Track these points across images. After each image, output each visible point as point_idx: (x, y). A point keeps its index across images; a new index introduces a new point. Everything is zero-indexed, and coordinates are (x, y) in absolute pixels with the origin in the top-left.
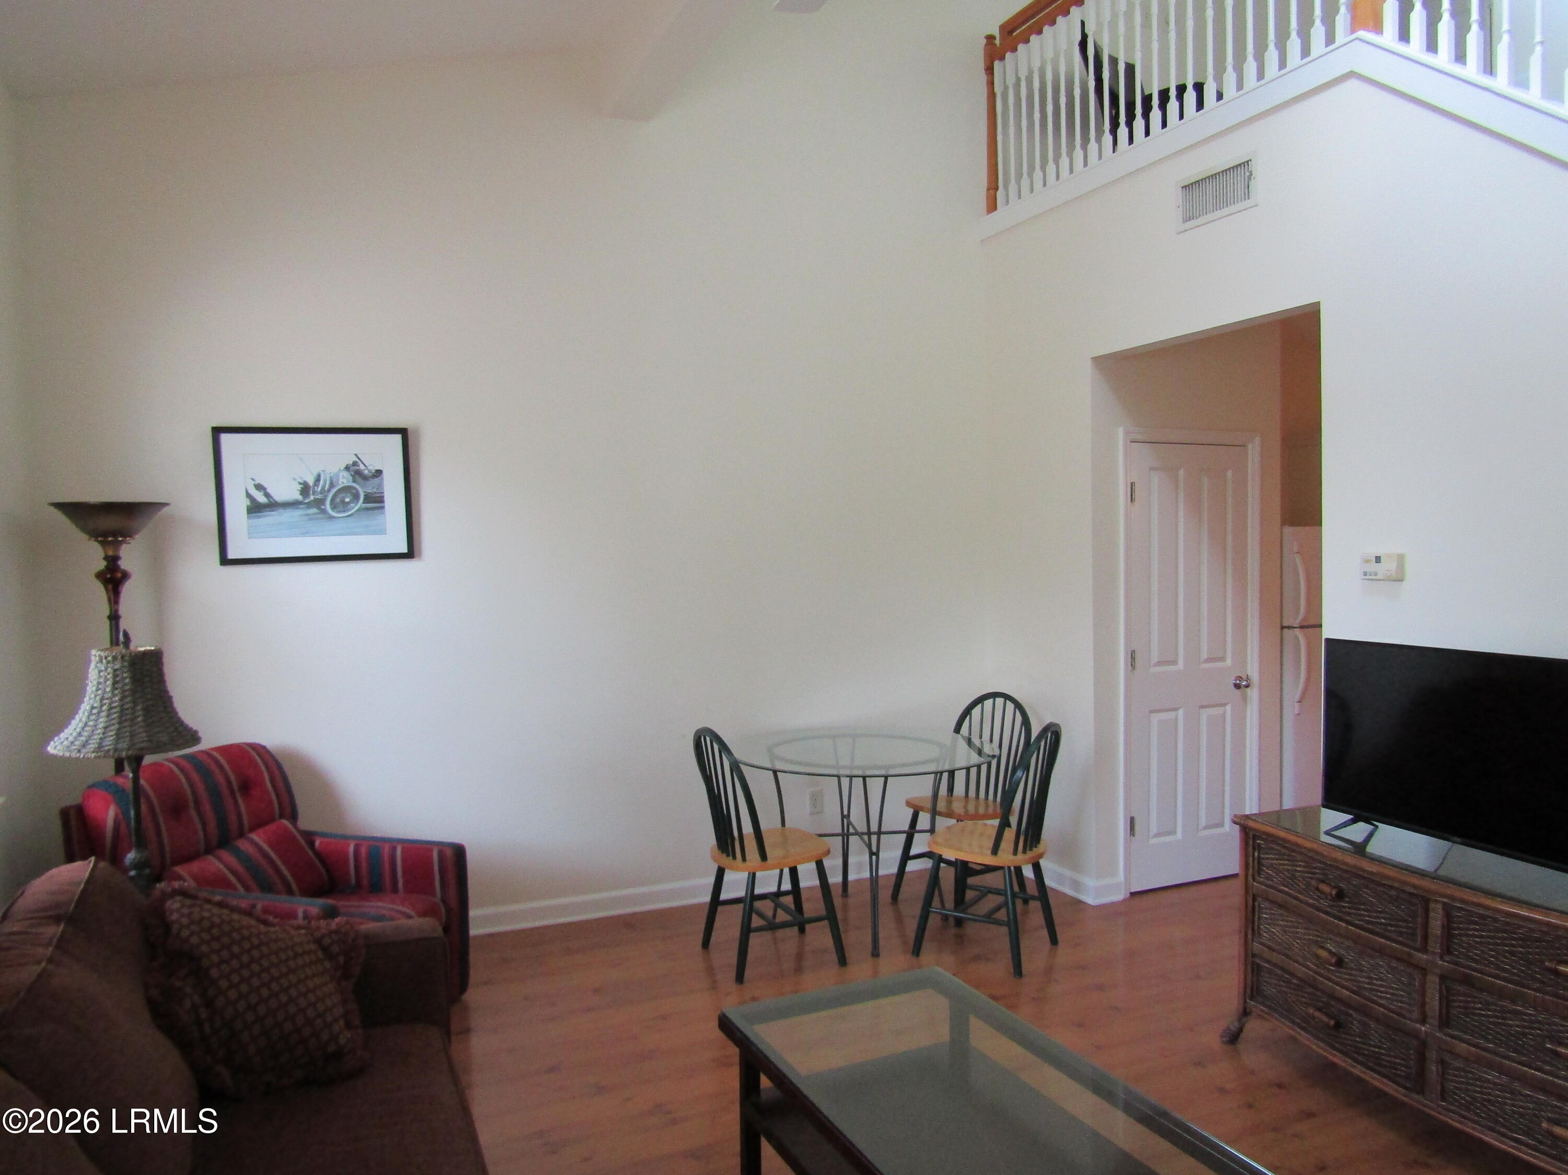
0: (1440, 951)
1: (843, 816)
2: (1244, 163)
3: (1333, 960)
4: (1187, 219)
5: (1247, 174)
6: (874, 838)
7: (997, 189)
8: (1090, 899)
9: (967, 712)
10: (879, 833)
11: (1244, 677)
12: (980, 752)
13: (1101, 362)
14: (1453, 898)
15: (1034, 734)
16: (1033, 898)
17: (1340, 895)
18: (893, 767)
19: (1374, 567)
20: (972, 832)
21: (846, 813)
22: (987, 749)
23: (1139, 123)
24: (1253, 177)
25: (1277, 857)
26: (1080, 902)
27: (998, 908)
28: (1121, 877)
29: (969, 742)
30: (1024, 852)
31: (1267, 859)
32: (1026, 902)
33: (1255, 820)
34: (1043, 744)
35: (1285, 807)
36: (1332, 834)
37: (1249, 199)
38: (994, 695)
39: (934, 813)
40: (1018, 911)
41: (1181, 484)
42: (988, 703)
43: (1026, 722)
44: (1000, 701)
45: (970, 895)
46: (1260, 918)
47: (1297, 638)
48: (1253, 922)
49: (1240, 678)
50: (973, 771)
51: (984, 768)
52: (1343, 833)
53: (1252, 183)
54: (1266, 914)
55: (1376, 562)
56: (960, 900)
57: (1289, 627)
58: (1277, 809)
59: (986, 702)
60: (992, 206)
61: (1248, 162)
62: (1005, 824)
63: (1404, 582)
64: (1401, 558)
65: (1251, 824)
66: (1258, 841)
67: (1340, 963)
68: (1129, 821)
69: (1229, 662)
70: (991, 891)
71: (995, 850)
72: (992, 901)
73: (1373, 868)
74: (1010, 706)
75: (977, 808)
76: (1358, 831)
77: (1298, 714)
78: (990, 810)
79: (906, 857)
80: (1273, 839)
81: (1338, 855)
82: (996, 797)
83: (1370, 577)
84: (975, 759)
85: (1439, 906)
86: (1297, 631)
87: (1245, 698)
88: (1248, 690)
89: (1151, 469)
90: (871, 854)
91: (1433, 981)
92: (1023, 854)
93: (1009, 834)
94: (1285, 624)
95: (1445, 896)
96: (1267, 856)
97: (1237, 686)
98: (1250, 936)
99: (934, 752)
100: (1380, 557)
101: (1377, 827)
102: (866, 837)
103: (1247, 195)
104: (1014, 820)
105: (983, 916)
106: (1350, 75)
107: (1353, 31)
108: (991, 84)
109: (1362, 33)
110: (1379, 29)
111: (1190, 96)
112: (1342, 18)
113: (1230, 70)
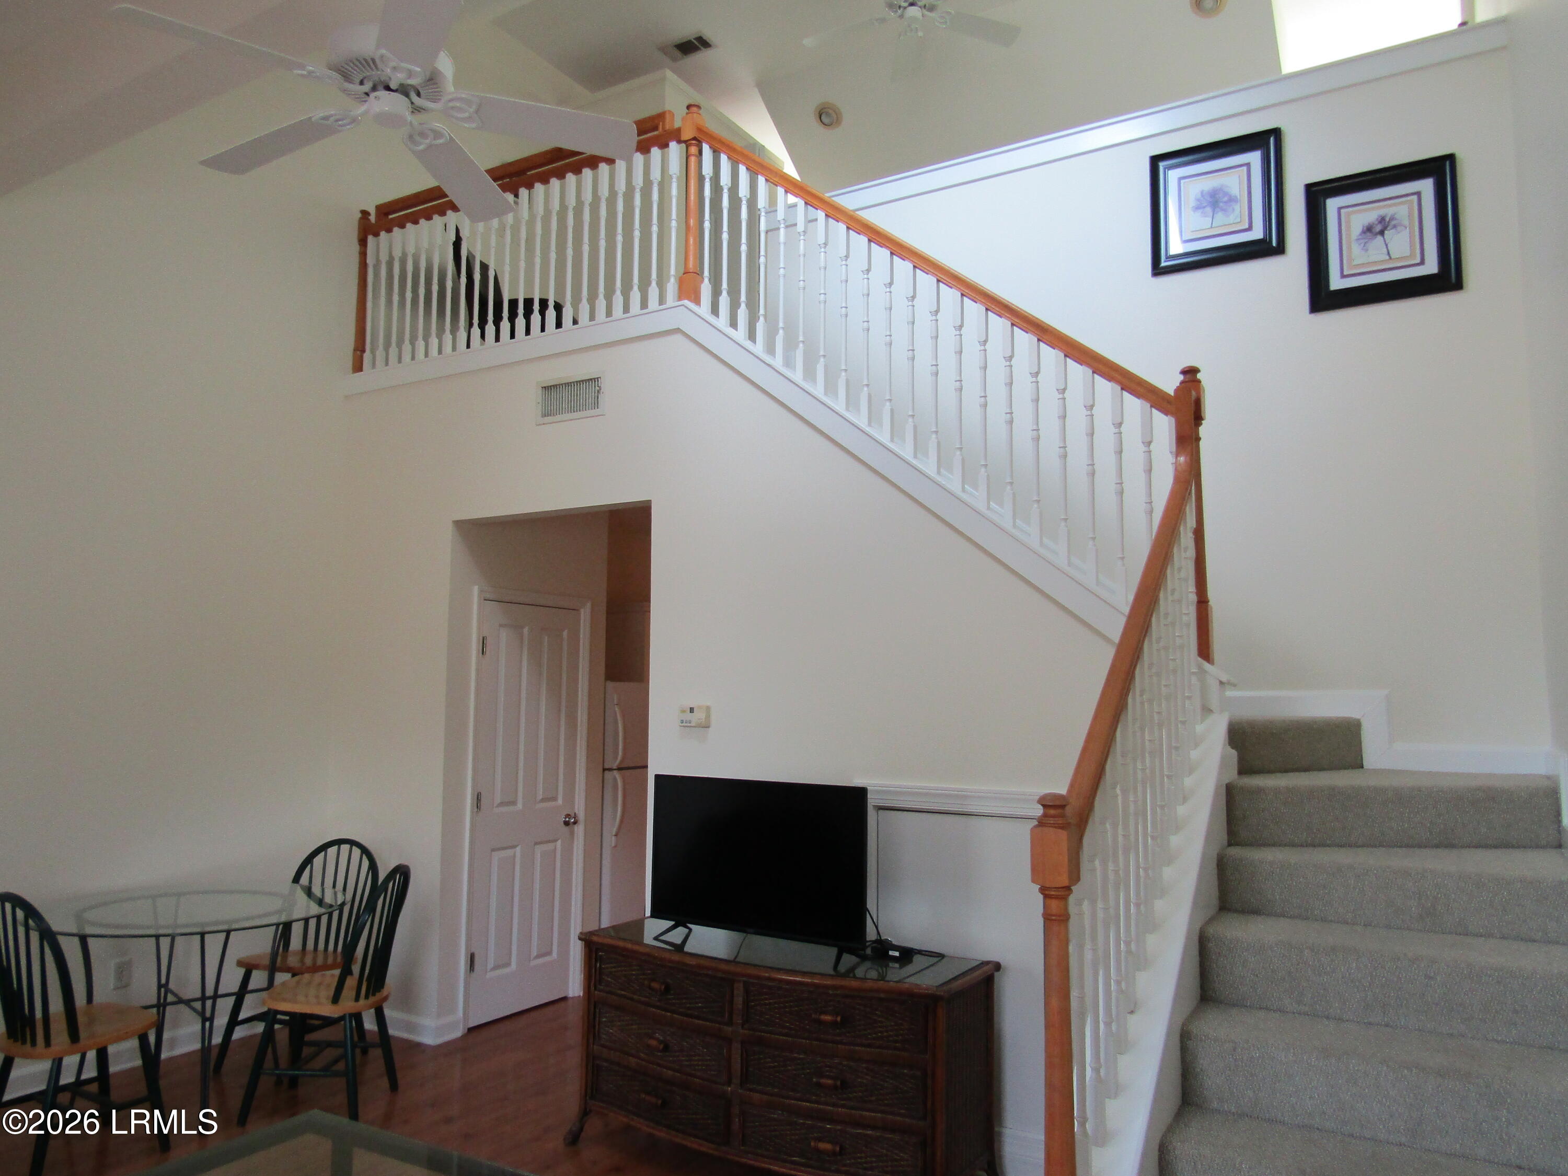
0: (741, 1021)
1: (160, 986)
2: (594, 379)
3: (661, 1047)
4: (546, 414)
5: (597, 388)
6: (209, 1003)
7: (363, 351)
8: (429, 1039)
9: (309, 860)
10: (216, 997)
11: (573, 815)
12: (320, 902)
13: (460, 525)
14: (750, 976)
15: (382, 876)
16: (374, 1046)
17: (668, 989)
18: (237, 921)
19: (689, 716)
20: (309, 984)
21: (163, 981)
22: (328, 899)
23: (505, 325)
24: (601, 391)
25: (615, 965)
26: (419, 1045)
27: (336, 1061)
28: (460, 1013)
29: (309, 892)
30: (367, 997)
31: (607, 968)
32: (365, 1052)
33: (598, 935)
34: (391, 885)
35: (603, 927)
36: (660, 940)
37: (598, 408)
38: (339, 842)
39: (273, 969)
40: (358, 1061)
41: (526, 642)
42: (332, 851)
43: (373, 867)
44: (345, 848)
45: (306, 1051)
46: (600, 1022)
47: (615, 779)
48: (594, 1027)
49: (568, 816)
50: (312, 923)
51: (324, 919)
52: (669, 937)
53: (601, 396)
54: (606, 1017)
55: (690, 712)
56: (296, 1058)
57: (610, 770)
58: (597, 928)
59: (329, 850)
60: (358, 367)
61: (597, 378)
62: (346, 971)
63: (710, 728)
64: (708, 709)
65: (595, 939)
66: (600, 954)
67: (666, 1048)
68: (469, 957)
69: (560, 801)
70: (330, 1044)
71: (336, 999)
72: (329, 1054)
73: (693, 962)
74: (356, 852)
75: (315, 959)
76: (677, 936)
77: (615, 847)
78: (330, 960)
79: (233, 1022)
80: (612, 949)
81: (667, 955)
82: (337, 947)
83: (686, 724)
84: (315, 909)
85: (741, 985)
86: (615, 773)
87: (572, 833)
88: (576, 827)
89: (501, 626)
90: (204, 1020)
91: (736, 1048)
92: (366, 1000)
93: (351, 982)
94: (606, 766)
95: (743, 975)
96: (607, 966)
97: (567, 823)
98: (591, 1041)
99: (277, 904)
100: (693, 708)
101: (690, 930)
102: (198, 1005)
103: (596, 405)
104: (356, 969)
105: (319, 1071)
106: (678, 331)
107: (680, 299)
108: (363, 254)
109: (686, 302)
110: (697, 301)
111: (551, 314)
112: (672, 287)
113: (584, 302)
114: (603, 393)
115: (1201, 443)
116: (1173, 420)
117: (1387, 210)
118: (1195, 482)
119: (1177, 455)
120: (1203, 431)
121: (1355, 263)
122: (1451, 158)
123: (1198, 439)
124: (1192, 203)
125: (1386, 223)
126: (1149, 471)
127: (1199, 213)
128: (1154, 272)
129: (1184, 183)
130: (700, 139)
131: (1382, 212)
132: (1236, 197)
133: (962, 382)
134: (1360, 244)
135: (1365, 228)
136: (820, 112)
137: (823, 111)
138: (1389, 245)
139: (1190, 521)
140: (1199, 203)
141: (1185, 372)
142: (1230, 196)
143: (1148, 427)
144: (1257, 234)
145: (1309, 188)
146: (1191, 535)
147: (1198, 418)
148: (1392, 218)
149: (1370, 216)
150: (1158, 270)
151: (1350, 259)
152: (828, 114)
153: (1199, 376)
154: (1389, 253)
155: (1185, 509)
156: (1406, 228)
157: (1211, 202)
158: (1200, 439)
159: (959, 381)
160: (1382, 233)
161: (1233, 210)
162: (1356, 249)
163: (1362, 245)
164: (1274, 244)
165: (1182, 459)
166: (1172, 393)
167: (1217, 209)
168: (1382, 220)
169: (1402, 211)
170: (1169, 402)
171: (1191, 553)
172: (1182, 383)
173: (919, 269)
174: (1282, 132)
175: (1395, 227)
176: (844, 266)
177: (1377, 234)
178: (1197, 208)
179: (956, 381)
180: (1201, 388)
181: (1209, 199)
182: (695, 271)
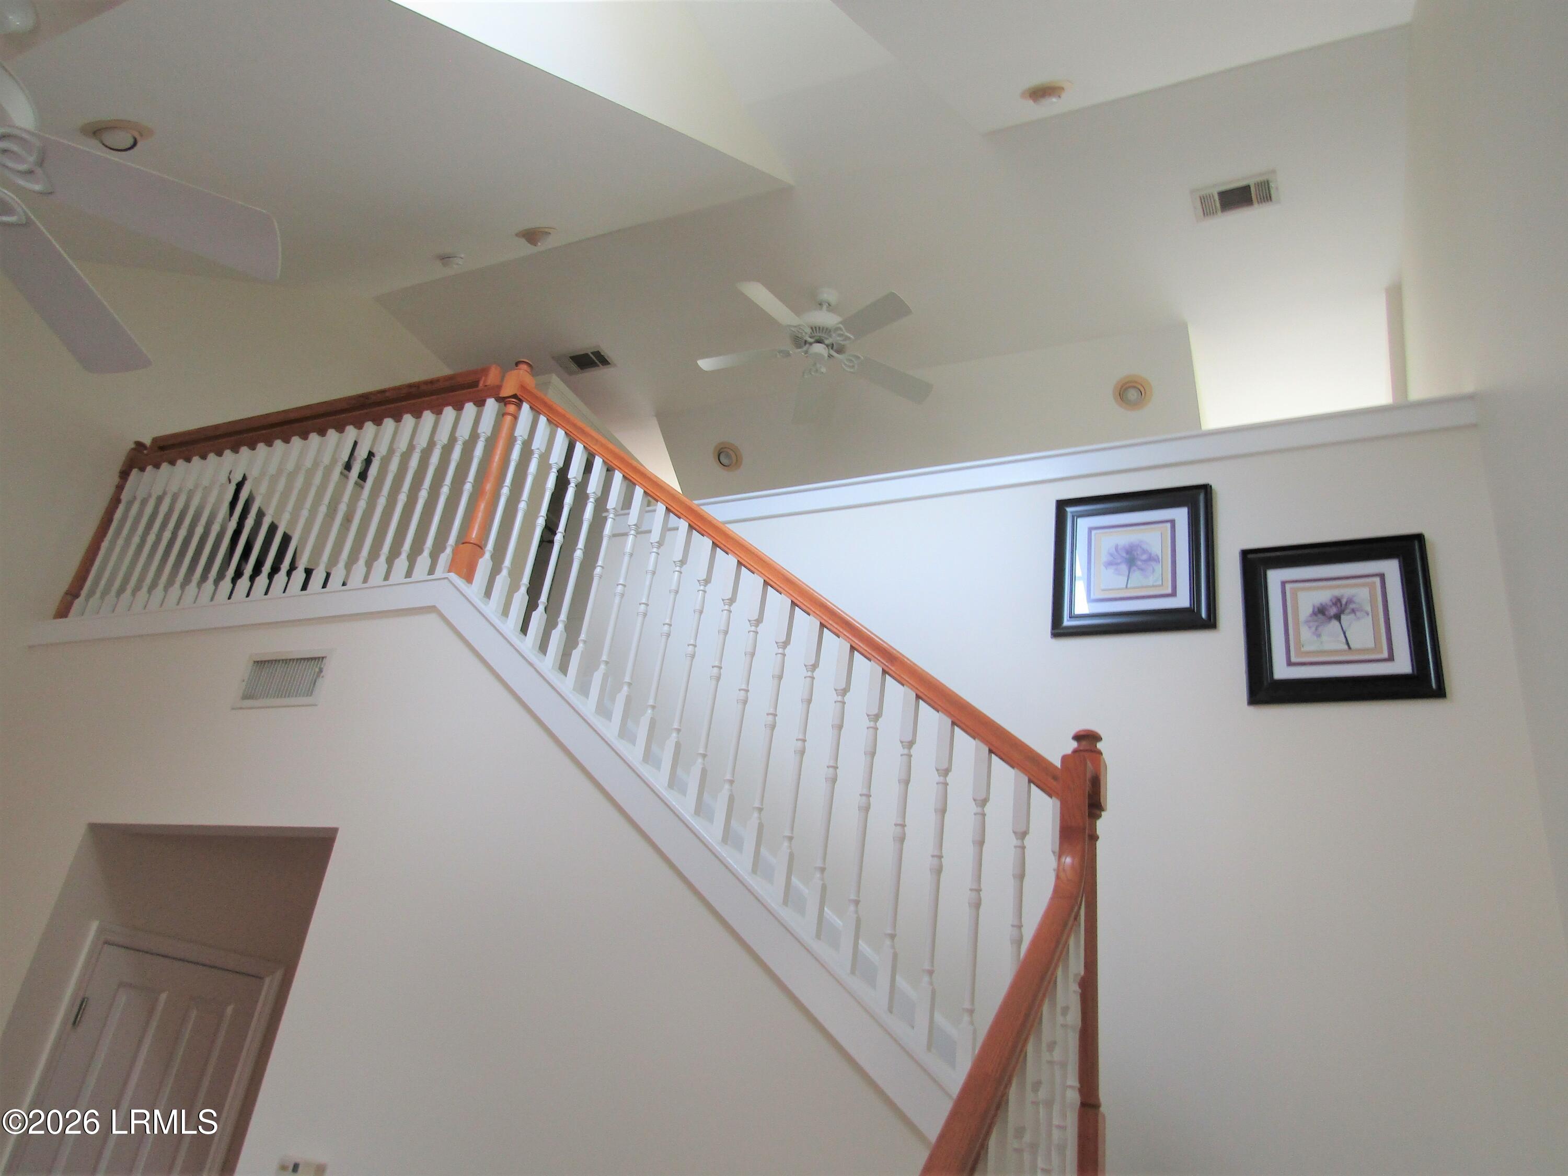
2: (319, 658)
4: (246, 696)
5: (318, 670)
7: (77, 595)
13: (98, 831)
24: (322, 674)
37: (310, 696)
41: (158, 1015)
53: (320, 680)
55: (294, 1171)
60: (65, 612)
61: (323, 658)
64: (320, 1170)
89: (121, 985)
100: (298, 1164)
103: (310, 692)
106: (432, 609)
107: (449, 571)
108: (120, 488)
109: (453, 576)
110: (469, 577)
111: (299, 576)
112: (445, 557)
113: (341, 564)
114: (323, 677)
115: (1099, 844)
116: (1058, 803)
117: (1345, 592)
118: (1086, 902)
119: (1060, 855)
120: (1102, 825)
121: (1306, 649)
122: (1420, 538)
123: (1094, 838)
124: (1104, 558)
125: (1343, 606)
126: (1021, 876)
127: (1111, 570)
128: (1053, 631)
129: (1095, 534)
130: (521, 397)
131: (1337, 592)
132: (1157, 556)
133: (777, 718)
134: (1310, 627)
135: (1316, 610)
136: (719, 451)
137: (722, 450)
138: (1346, 633)
139: (1076, 965)
140: (1112, 558)
141: (1078, 737)
142: (1150, 554)
143: (1023, 811)
144: (1182, 600)
145: (1246, 555)
146: (1074, 988)
147: (1095, 806)
148: (1350, 601)
149: (1323, 596)
150: (1059, 630)
151: (1299, 644)
152: (728, 456)
153: (1100, 746)
154: (1348, 643)
155: (1067, 942)
156: (1368, 614)
157: (1126, 559)
158: (1098, 838)
159: (771, 714)
160: (1338, 617)
161: (1154, 570)
162: (1306, 633)
163: (1314, 629)
164: (1204, 615)
165: (1068, 860)
166: (1058, 764)
167: (1134, 568)
168: (1337, 601)
169: (1361, 594)
170: (1055, 778)
171: (1074, 1017)
172: (1075, 751)
173: (745, 567)
174: (1213, 492)
175: (1353, 611)
176: (654, 554)
177: (1330, 618)
178: (1109, 564)
179: (768, 714)
180: (1102, 760)
181: (1124, 555)
182: (478, 543)
